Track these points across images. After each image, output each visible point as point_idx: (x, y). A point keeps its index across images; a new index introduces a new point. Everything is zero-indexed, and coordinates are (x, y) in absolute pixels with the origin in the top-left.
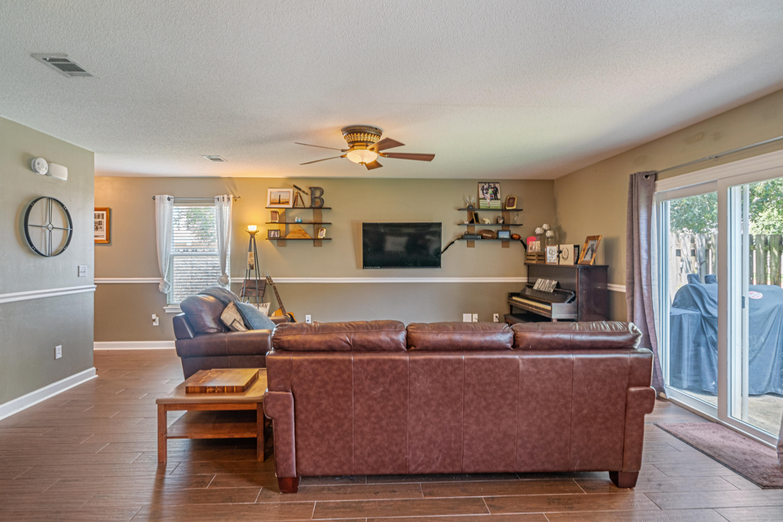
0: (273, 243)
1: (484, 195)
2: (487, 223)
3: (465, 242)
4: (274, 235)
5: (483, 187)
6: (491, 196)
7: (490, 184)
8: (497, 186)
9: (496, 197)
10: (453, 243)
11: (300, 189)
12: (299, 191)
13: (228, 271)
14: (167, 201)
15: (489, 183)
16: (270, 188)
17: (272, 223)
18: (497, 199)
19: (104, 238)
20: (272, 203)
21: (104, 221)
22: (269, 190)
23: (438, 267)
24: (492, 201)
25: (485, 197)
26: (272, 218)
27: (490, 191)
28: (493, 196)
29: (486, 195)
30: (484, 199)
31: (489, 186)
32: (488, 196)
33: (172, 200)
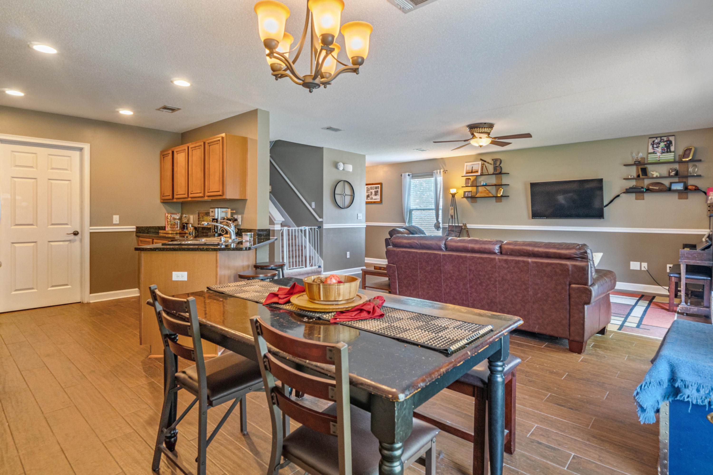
0: (468, 200)
1: (653, 149)
2: (655, 176)
3: (633, 195)
4: (468, 195)
5: (654, 142)
6: (662, 150)
7: (662, 138)
8: (671, 139)
9: (669, 150)
10: (618, 196)
11: (485, 161)
12: (485, 163)
13: (440, 220)
14: (408, 177)
15: (661, 137)
16: (466, 162)
17: (466, 186)
18: (670, 152)
19: (379, 200)
20: (467, 173)
21: (379, 190)
22: (466, 164)
23: (600, 218)
24: (663, 154)
25: (655, 151)
26: (466, 183)
27: (662, 145)
28: (666, 149)
29: (657, 149)
30: (654, 153)
31: (661, 140)
32: (659, 150)
33: (411, 176)
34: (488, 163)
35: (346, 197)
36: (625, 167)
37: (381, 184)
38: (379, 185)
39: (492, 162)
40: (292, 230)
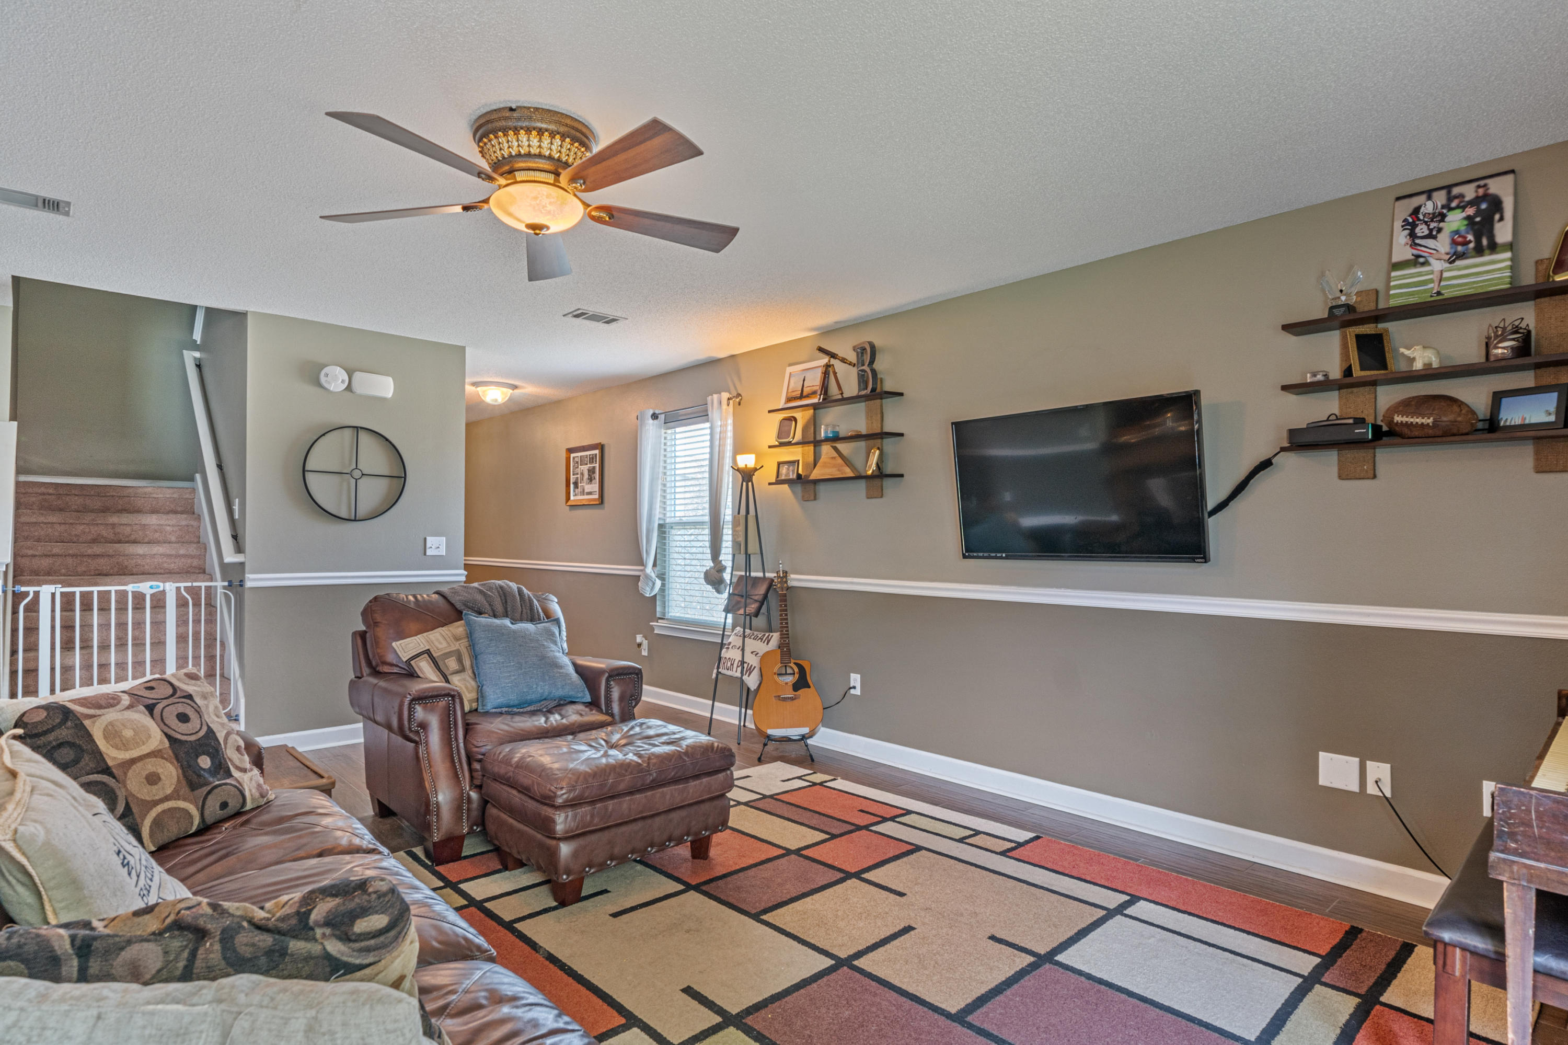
0: (794, 492)
1: (1414, 245)
2: (1418, 365)
3: (1330, 460)
4: (788, 474)
5: (1416, 211)
6: (1454, 243)
7: (1456, 191)
8: (1501, 188)
9: (1485, 242)
10: (1266, 464)
11: (833, 356)
12: (833, 361)
14: (651, 421)
15: (1449, 188)
16: (790, 365)
18: (1493, 247)
19: (596, 496)
20: (789, 400)
21: (597, 465)
22: (789, 370)
23: (1193, 560)
24: (1458, 263)
25: (1423, 251)
27: (1455, 220)
28: (1470, 237)
29: (1430, 243)
30: (1416, 261)
31: (1450, 199)
32: (1442, 244)
33: (662, 417)
34: (843, 360)
35: (362, 483)
36: (1292, 339)
37: (601, 447)
38: (597, 452)
39: (852, 357)
40: (122, 596)
